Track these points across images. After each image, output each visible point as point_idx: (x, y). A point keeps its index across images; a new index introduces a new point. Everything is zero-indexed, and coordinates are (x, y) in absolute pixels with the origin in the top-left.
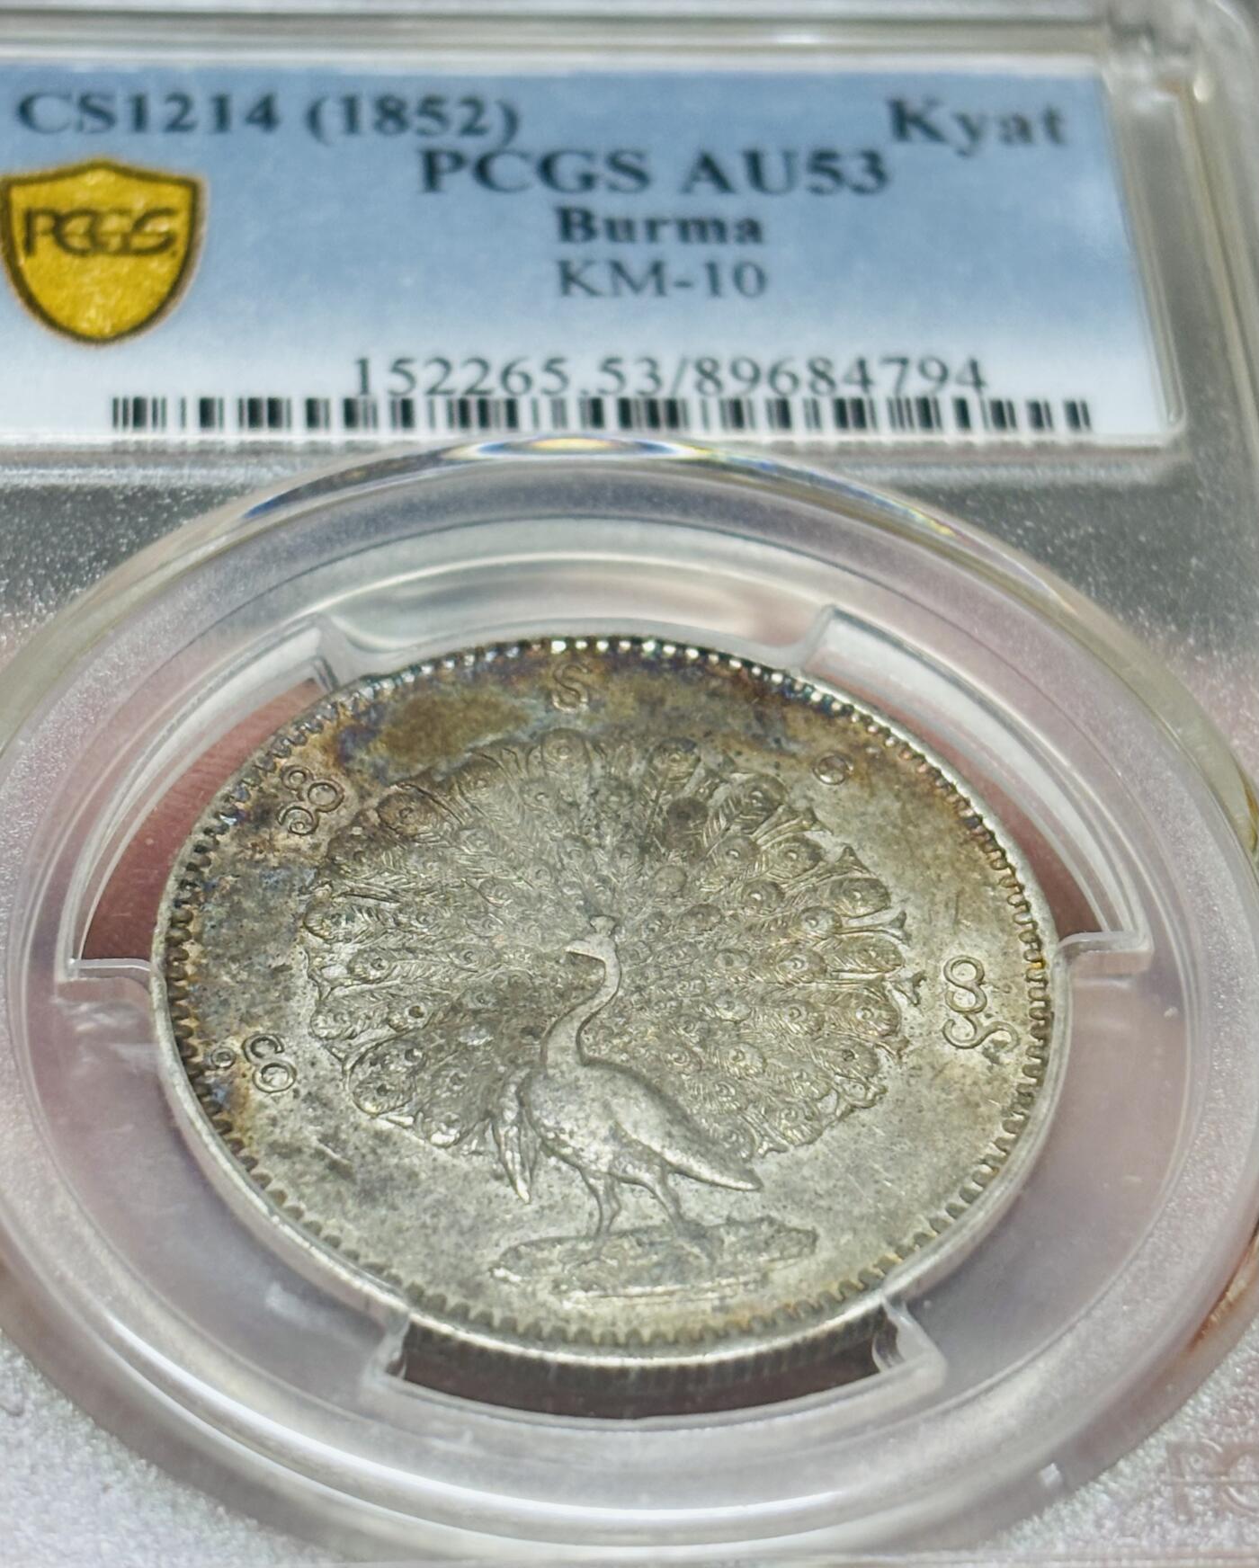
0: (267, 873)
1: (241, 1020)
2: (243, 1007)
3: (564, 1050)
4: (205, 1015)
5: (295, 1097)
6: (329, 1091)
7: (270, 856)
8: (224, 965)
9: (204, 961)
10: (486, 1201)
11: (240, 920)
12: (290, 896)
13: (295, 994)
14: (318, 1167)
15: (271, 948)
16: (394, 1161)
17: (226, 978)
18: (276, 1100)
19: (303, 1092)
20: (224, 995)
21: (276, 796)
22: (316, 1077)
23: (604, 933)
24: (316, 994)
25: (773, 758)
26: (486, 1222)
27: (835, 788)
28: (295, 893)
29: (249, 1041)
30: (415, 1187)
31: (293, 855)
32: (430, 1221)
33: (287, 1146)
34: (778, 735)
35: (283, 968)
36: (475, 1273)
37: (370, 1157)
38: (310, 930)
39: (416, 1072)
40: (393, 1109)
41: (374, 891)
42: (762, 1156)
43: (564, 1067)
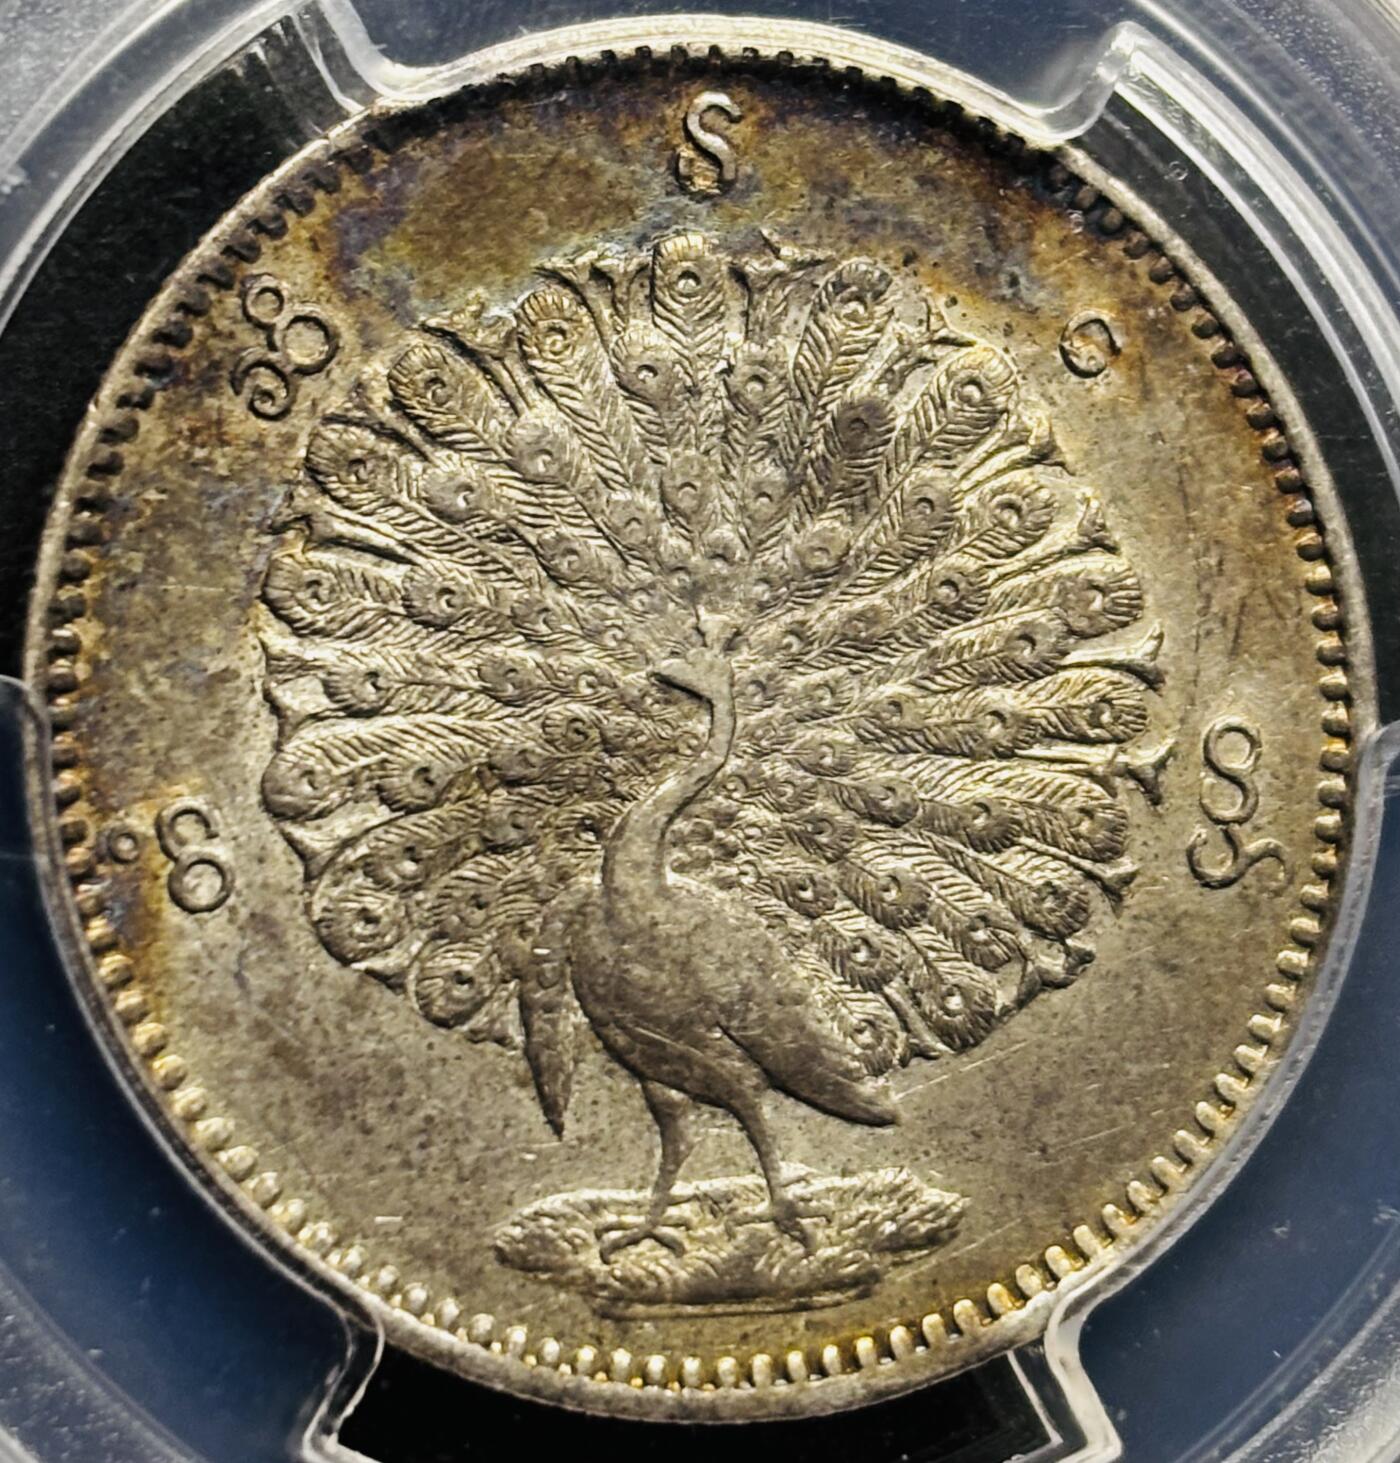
0: (211, 487)
1: (157, 772)
2: (161, 744)
3: (638, 866)
4: (102, 759)
5: (231, 921)
6: (282, 911)
7: (217, 454)
8: (137, 665)
9: (104, 656)
10: (500, 1124)
11: (162, 579)
12: (242, 534)
13: (241, 726)
14: (259, 1050)
15: (212, 635)
16: (370, 1045)
17: (137, 690)
18: (201, 924)
19: (244, 913)
20: (133, 721)
21: (231, 336)
22: (265, 886)
23: (717, 649)
24: (274, 728)
25: (1003, 315)
26: (497, 1162)
27: (1089, 382)
28: (252, 531)
29: (167, 813)
30: (400, 1094)
31: (252, 454)
32: (416, 1156)
33: (212, 1009)
34: (1016, 270)
35: (226, 676)
36: (474, 1251)
37: (335, 1039)
38: (275, 609)
39: (417, 888)
40: (376, 952)
41: (379, 541)
42: (904, 1063)
43: (636, 899)
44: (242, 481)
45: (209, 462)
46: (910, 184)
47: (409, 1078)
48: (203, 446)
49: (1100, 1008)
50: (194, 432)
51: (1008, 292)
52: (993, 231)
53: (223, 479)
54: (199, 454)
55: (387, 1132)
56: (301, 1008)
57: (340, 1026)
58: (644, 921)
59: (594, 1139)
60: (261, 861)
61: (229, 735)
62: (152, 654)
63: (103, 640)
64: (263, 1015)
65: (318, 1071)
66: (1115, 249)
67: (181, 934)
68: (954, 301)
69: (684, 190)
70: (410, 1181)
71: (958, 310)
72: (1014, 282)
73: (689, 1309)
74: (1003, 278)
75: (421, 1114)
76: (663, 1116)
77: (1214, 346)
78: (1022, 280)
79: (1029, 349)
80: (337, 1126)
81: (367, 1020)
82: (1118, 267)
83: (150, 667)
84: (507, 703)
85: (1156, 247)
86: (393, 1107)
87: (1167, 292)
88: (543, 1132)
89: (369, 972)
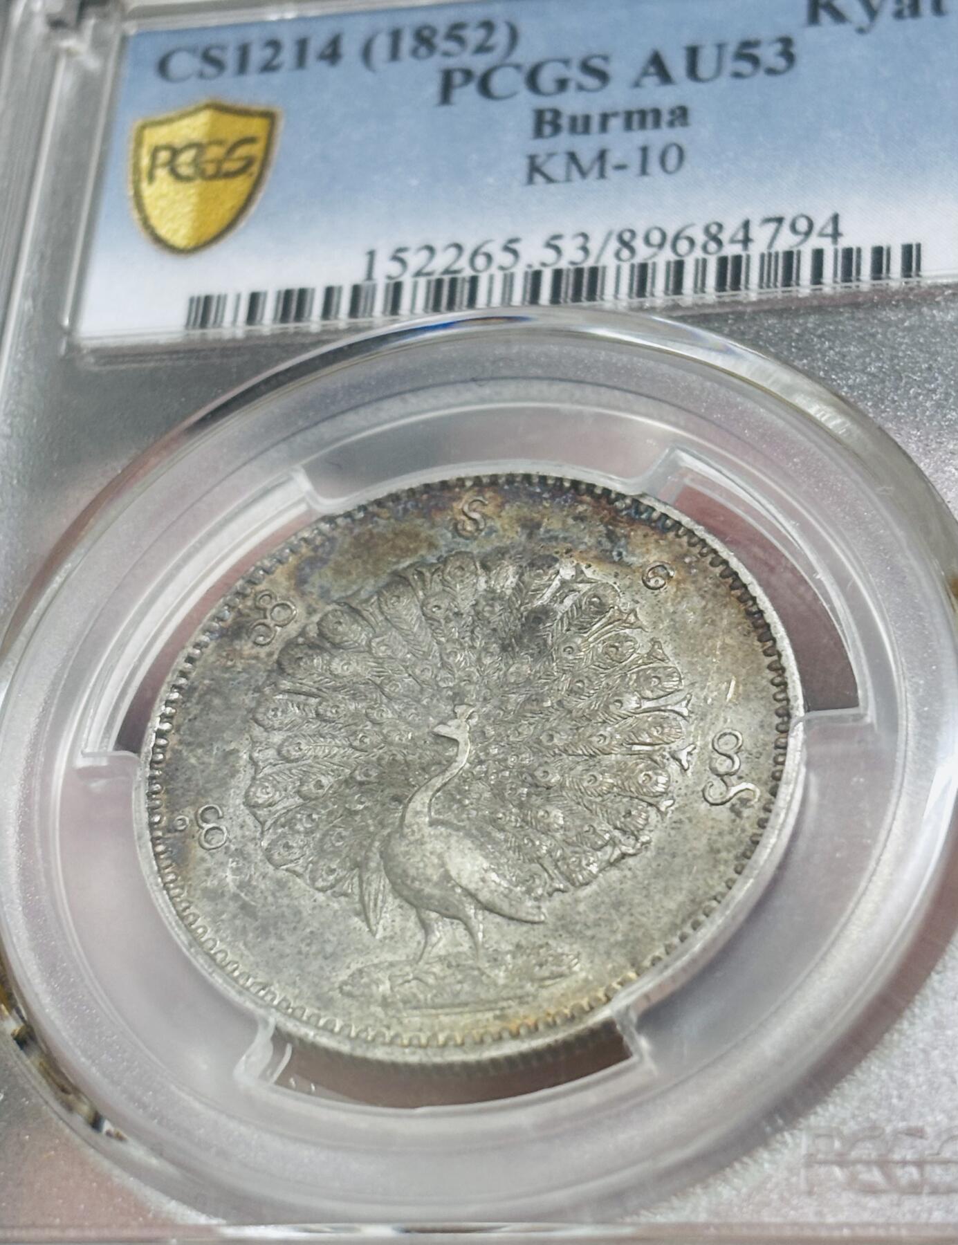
0: (233, 676)
1: (198, 793)
2: (201, 782)
3: (417, 813)
5: (226, 853)
6: (250, 847)
7: (238, 663)
9: (179, 748)
10: (346, 933)
11: (209, 715)
12: (246, 694)
13: (238, 772)
15: (228, 735)
16: (286, 901)
19: (232, 849)
20: (189, 773)
21: (248, 615)
23: (462, 719)
24: (253, 771)
25: (615, 569)
26: (343, 950)
27: (656, 592)
28: (251, 692)
29: (200, 812)
30: (298, 922)
31: (253, 662)
32: (305, 949)
33: (214, 891)
34: (621, 550)
35: (235, 752)
36: (330, 990)
37: (270, 899)
38: (256, 721)
39: (312, 832)
40: (292, 861)
41: (305, 689)
42: (550, 895)
43: (415, 827)
44: (248, 673)
45: (233, 666)
46: (570, 521)
47: (305, 914)
48: (232, 660)
49: (654, 865)
50: (228, 655)
51: (616, 559)
52: (611, 536)
53: (239, 672)
54: (230, 663)
55: (290, 940)
56: (255, 887)
57: (273, 894)
58: (417, 836)
59: (392, 938)
60: (242, 827)
61: (233, 776)
62: (201, 745)
63: (181, 742)
64: (238, 891)
65: (260, 914)
66: (671, 535)
67: (203, 860)
68: (590, 566)
69: (461, 536)
70: (301, 960)
71: (591, 569)
72: (620, 554)
73: (433, 1011)
74: (615, 553)
75: (308, 930)
76: (426, 927)
77: (718, 570)
78: (624, 553)
79: (627, 582)
80: (267, 938)
81: (286, 892)
82: (671, 544)
83: (200, 751)
84: (361, 750)
85: (690, 533)
86: (295, 928)
87: (696, 550)
88: (366, 937)
89: (287, 870)
